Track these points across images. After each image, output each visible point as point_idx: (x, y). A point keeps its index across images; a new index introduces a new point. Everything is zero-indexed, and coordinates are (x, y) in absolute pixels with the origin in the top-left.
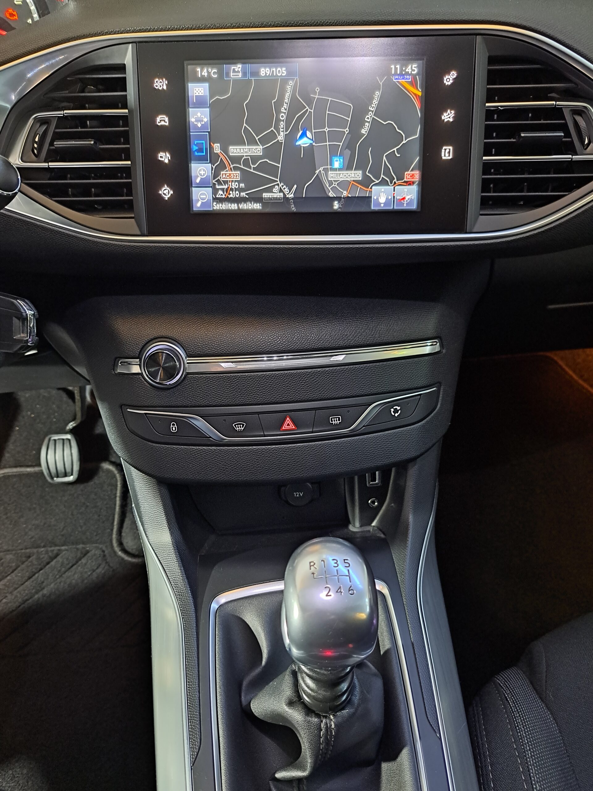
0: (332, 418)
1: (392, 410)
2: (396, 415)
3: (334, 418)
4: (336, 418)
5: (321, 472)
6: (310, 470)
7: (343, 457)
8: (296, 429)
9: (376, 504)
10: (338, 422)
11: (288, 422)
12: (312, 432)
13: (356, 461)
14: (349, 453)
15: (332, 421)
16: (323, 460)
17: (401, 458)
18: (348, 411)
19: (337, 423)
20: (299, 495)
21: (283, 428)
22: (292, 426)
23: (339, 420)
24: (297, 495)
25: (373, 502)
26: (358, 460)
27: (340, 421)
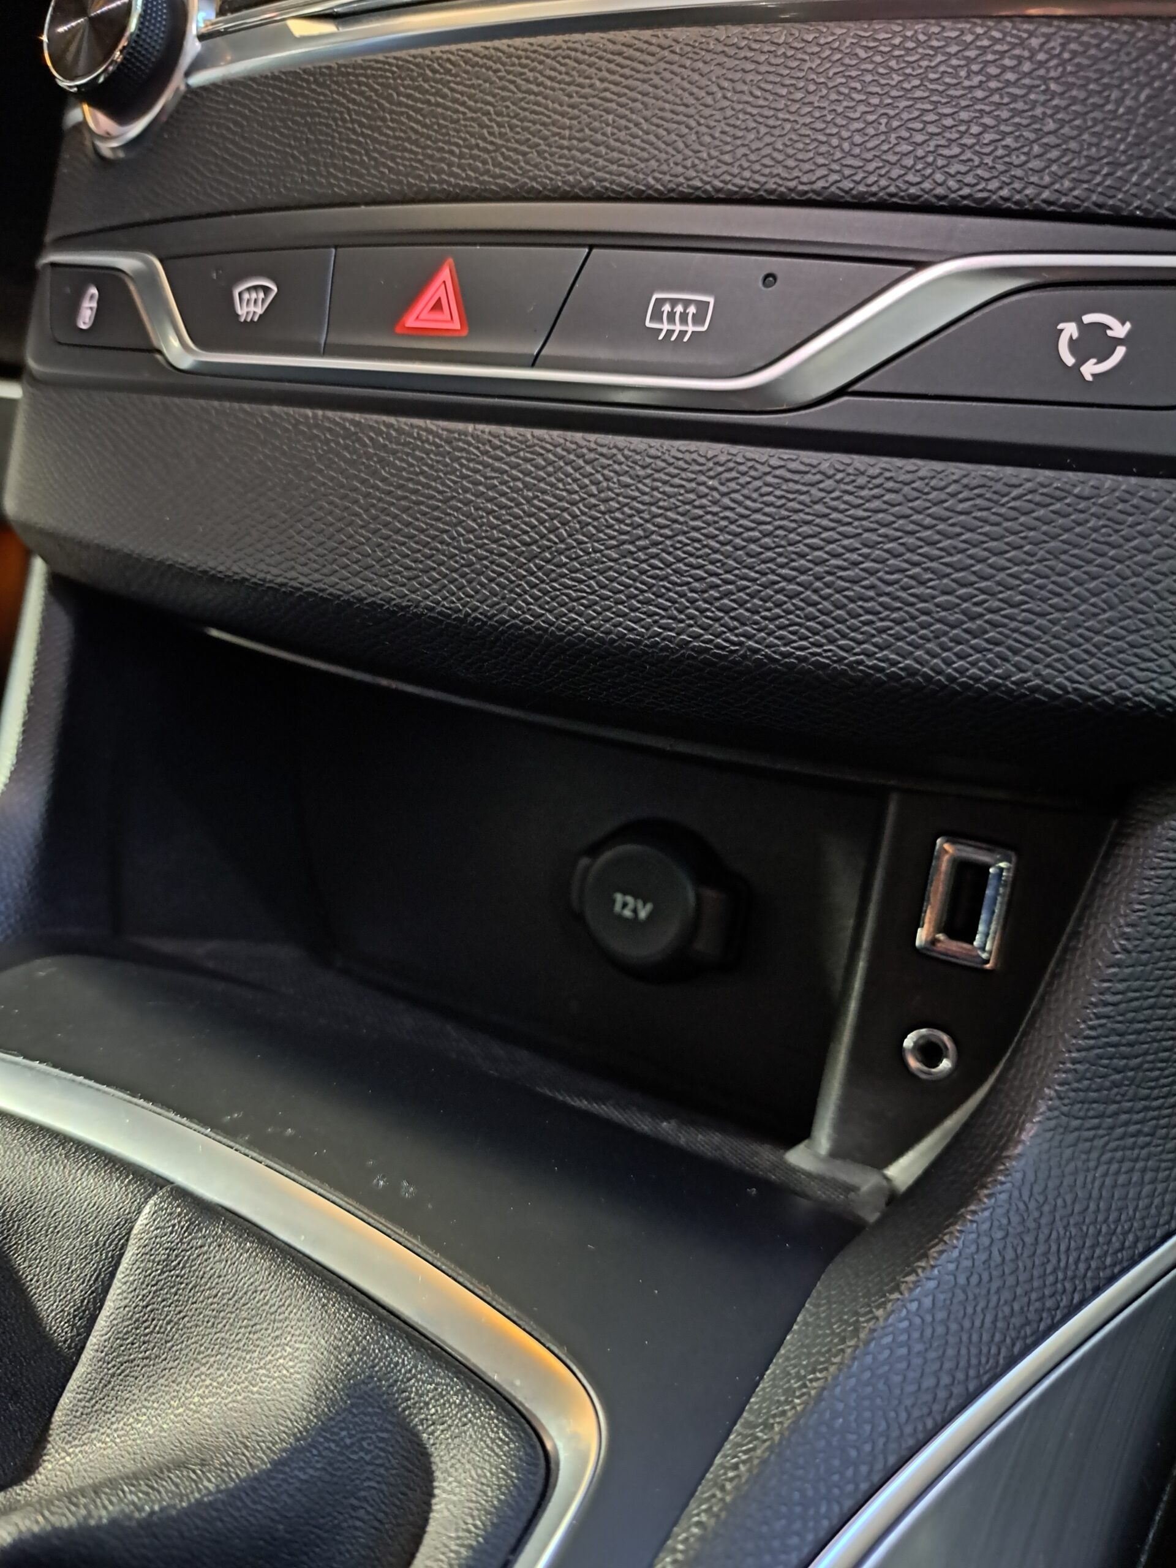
0: (660, 302)
1: (1070, 329)
2: (1089, 369)
3: (674, 302)
4: (687, 303)
5: (512, 602)
6: (463, 576)
7: (655, 544)
8: (465, 333)
9: (945, 1064)
10: (691, 328)
11: (441, 293)
12: (534, 362)
13: (727, 594)
14: (697, 529)
15: (657, 316)
16: (543, 537)
17: (1037, 674)
18: (770, 279)
19: (683, 333)
20: (635, 911)
21: (410, 322)
22: (451, 320)
23: (698, 319)
24: (625, 905)
25: (930, 1053)
26: (742, 589)
27: (704, 328)
